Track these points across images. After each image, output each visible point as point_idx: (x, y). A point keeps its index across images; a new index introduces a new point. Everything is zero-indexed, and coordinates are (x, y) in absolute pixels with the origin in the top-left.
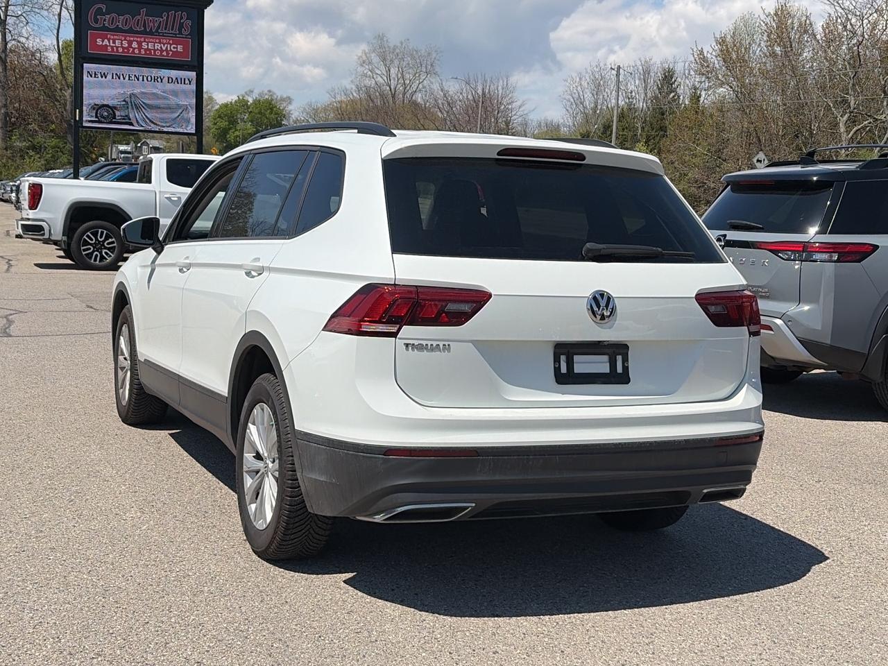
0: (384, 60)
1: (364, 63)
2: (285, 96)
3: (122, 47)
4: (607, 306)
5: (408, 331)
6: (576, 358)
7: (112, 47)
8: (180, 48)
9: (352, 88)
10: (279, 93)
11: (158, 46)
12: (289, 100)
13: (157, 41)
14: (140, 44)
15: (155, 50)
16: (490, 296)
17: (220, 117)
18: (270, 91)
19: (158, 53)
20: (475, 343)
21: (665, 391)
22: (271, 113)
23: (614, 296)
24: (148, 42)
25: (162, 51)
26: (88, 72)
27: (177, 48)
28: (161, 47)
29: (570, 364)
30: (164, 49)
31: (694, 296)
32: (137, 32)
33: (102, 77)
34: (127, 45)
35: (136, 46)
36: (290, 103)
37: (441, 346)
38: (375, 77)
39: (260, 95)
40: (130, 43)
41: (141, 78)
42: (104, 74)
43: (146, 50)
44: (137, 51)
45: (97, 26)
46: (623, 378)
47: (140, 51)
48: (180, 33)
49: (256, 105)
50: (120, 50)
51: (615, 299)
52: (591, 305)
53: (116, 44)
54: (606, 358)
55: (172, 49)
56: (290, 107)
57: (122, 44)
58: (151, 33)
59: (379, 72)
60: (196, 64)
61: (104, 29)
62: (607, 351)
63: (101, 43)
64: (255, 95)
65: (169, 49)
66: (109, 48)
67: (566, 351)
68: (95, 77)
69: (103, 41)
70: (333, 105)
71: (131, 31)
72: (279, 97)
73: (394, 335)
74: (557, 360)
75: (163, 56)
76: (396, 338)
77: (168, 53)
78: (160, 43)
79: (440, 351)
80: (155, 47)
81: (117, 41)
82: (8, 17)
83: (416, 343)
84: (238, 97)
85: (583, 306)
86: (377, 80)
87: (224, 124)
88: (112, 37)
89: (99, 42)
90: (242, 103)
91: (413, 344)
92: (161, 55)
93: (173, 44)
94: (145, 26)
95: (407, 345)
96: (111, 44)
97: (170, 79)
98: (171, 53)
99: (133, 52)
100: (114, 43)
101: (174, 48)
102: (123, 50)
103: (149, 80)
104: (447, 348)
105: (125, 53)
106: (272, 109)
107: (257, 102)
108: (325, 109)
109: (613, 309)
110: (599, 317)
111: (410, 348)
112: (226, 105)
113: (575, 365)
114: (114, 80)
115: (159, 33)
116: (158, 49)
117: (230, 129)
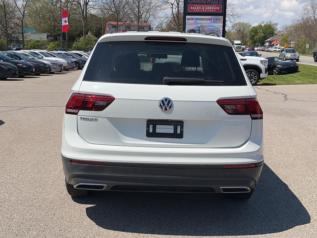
0: (313, 8)
1: (305, 9)
2: (275, 23)
3: (199, 9)
4: (168, 104)
5: (81, 112)
6: (157, 126)
7: (196, 9)
8: (218, 8)
9: (300, 19)
10: (273, 22)
11: (211, 8)
12: (277, 24)
13: (211, 6)
14: (205, 8)
15: (210, 10)
16: (114, 99)
17: (252, 31)
18: (270, 22)
19: (211, 10)
20: (108, 118)
21: (202, 142)
22: (270, 29)
23: (172, 100)
24: (207, 7)
25: (212, 9)
26: (188, 18)
27: (217, 8)
28: (212, 8)
29: (154, 129)
30: (213, 9)
31: (216, 101)
32: (204, 4)
33: (192, 20)
34: (200, 8)
35: (204, 9)
36: (277, 25)
37: (94, 119)
38: (309, 14)
39: (267, 23)
40: (202, 8)
41: (204, 19)
42: (193, 19)
43: (207, 10)
44: (204, 10)
45: (191, 2)
46: (180, 136)
47: (205, 10)
48: (218, 3)
49: (265, 27)
50: (198, 10)
51: (173, 102)
52: (160, 104)
53: (197, 8)
54: (173, 127)
55: (215, 8)
56: (277, 27)
57: (199, 8)
58: (209, 4)
59: (311, 13)
60: (223, 13)
61: (193, 3)
62: (173, 123)
63: (192, 8)
64: (265, 23)
65: (214, 9)
66: (195, 10)
67: (152, 123)
68: (190, 20)
69: (193, 8)
70: (293, 25)
71: (202, 4)
72: (273, 23)
73: (76, 114)
74: (148, 127)
75: (213, 11)
76: (77, 115)
77: (214, 10)
78: (211, 7)
79: (94, 121)
80: (210, 8)
81: (197, 7)
82: (180, 2)
83: (84, 117)
84: (259, 24)
85: (158, 104)
86: (310, 15)
87: (253, 34)
88: (196, 6)
89: (191, 8)
90: (260, 26)
91: (83, 118)
92: (212, 11)
93: (216, 7)
94: (207, 2)
95: (81, 118)
96: (195, 9)
97: (214, 19)
98: (215, 10)
99: (202, 11)
100: (196, 8)
101: (216, 8)
102: (199, 10)
103: (207, 20)
104: (96, 120)
105: (200, 11)
106: (270, 28)
107: (265, 26)
108: (290, 27)
109: (171, 106)
110: (164, 109)
111: (82, 119)
112: (254, 27)
113: (156, 129)
114: (196, 21)
115: (211, 3)
116: (211, 9)
117: (256, 35)
